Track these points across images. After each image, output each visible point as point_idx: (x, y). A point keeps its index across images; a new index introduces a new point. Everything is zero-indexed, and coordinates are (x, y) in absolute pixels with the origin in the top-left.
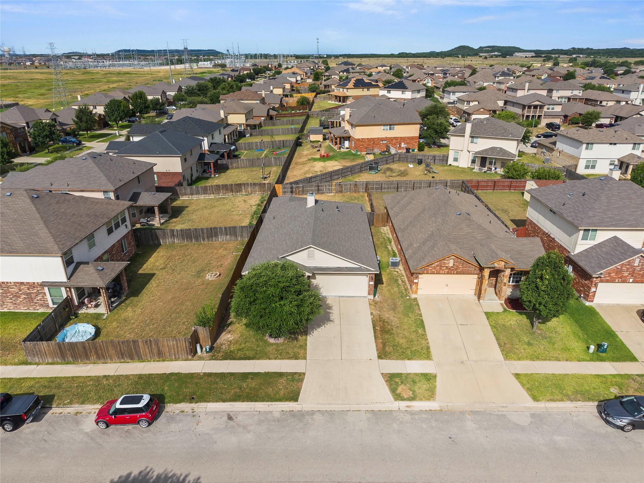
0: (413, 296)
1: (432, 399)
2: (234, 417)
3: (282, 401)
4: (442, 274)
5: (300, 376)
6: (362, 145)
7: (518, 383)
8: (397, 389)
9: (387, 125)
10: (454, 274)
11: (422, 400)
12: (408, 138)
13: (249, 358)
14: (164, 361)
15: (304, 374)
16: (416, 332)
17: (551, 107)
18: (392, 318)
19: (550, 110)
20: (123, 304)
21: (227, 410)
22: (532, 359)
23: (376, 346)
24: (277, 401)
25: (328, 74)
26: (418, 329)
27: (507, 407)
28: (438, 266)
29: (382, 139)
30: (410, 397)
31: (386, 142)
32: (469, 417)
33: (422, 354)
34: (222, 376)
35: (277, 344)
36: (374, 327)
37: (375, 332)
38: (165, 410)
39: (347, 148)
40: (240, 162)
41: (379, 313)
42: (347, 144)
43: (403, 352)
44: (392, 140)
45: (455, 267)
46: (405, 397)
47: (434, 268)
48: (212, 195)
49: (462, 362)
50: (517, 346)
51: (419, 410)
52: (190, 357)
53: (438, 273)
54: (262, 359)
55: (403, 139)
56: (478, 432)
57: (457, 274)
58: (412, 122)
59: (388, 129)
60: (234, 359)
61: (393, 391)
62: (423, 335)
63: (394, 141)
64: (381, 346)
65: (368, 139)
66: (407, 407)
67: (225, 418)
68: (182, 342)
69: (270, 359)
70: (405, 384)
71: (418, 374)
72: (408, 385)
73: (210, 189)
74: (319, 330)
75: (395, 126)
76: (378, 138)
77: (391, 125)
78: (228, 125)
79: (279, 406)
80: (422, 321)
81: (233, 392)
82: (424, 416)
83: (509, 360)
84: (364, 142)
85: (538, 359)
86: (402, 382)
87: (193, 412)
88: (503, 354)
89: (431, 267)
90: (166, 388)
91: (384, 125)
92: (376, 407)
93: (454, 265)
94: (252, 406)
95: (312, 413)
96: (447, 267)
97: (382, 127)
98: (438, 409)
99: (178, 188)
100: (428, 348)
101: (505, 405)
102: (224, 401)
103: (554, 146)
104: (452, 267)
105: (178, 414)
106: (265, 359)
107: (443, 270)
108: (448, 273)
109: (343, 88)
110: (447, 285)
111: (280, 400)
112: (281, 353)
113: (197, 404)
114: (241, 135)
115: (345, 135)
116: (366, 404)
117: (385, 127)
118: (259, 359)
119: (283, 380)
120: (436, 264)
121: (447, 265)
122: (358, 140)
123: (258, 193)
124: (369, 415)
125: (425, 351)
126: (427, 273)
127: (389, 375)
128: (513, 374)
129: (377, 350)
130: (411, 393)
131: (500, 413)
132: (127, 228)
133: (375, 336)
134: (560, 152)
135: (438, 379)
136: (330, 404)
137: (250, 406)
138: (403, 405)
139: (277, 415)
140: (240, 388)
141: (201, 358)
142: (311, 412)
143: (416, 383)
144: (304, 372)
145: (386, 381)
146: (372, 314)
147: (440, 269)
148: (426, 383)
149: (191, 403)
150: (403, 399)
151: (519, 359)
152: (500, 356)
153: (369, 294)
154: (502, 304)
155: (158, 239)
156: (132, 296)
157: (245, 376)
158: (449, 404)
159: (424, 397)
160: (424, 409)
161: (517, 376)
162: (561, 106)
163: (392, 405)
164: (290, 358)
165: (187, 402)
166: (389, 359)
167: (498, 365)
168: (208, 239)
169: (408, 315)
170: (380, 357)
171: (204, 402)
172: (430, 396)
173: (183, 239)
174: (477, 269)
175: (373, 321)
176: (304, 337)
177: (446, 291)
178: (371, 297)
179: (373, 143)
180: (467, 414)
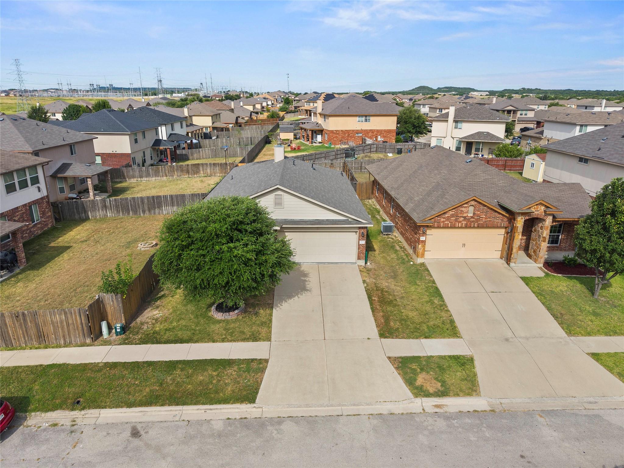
0: (420, 261)
1: (474, 393)
2: (142, 432)
3: (228, 403)
4: (458, 227)
5: (260, 363)
6: (336, 137)
7: (602, 367)
8: (415, 380)
9: (362, 116)
10: (474, 227)
11: (458, 395)
12: (385, 131)
13: (182, 341)
14: (46, 347)
15: (267, 361)
16: (431, 302)
17: (524, 112)
18: (393, 287)
19: (523, 116)
20: (13, 279)
21: (134, 421)
22: (607, 334)
23: (375, 320)
24: (220, 403)
25: (298, 99)
26: (433, 298)
27: (596, 402)
28: (452, 216)
29: (358, 132)
30: (439, 390)
31: (361, 135)
32: (541, 420)
33: (445, 329)
34: (135, 366)
35: (227, 322)
36: (370, 297)
37: (371, 303)
38: (25, 424)
39: (320, 143)
40: (201, 152)
41: (374, 281)
42: (319, 138)
43: (416, 328)
44: (368, 133)
45: (476, 217)
46: (431, 390)
47: (448, 219)
48: (165, 178)
49: (507, 340)
50: (580, 317)
51: (457, 411)
52: (88, 341)
53: (453, 227)
54: (202, 342)
55: (380, 132)
56: (567, 445)
57: (479, 227)
58: (388, 114)
59: (364, 121)
60: (159, 342)
61: (410, 382)
62: (441, 306)
63: (370, 134)
64: (383, 321)
65: (342, 131)
66: (437, 406)
67: (128, 433)
68: (76, 316)
69: (214, 342)
70: (428, 372)
71: (445, 356)
72: (432, 373)
73: (162, 171)
74: (291, 301)
75: (371, 118)
76: (353, 131)
77: (366, 116)
78: (192, 125)
79: (223, 411)
80: (437, 288)
81: (148, 390)
82: (468, 421)
83: (574, 335)
84: (338, 134)
85: (615, 333)
86: (422, 369)
87: (73, 425)
88: (563, 328)
89: (444, 218)
90: (37, 387)
91: (359, 116)
92: (385, 409)
93: (474, 214)
94: (177, 413)
95: (279, 421)
96: (465, 217)
97: (357, 119)
98: (488, 408)
99: (124, 170)
100: (452, 322)
101: (591, 399)
102: (130, 405)
103: (541, 136)
104: (472, 217)
105: (45, 430)
106: (206, 342)
107: (460, 222)
108: (466, 227)
109: (313, 102)
110: (464, 245)
111: (225, 401)
112: (232, 333)
113: (83, 412)
114: (207, 136)
115: (317, 128)
116: (368, 404)
117: (361, 119)
118: (196, 342)
119: (232, 371)
120: (451, 213)
121: (465, 215)
122: (332, 132)
123: (218, 175)
124: (375, 422)
125: (448, 326)
126: (439, 227)
127: (400, 360)
128: (588, 354)
129: (377, 326)
130: (440, 384)
131: (590, 413)
132: (39, 191)
133: (372, 308)
134: (548, 140)
135: (476, 363)
136: (307, 406)
137: (174, 413)
138: (429, 403)
139: (218, 426)
140: (161, 384)
141: (107, 343)
142: (276, 420)
143: (444, 369)
144: (267, 358)
145: (397, 368)
146: (364, 282)
147: (456, 220)
148: (460, 369)
149: (73, 410)
150: (428, 395)
151: (589, 334)
152: (560, 332)
153: (359, 258)
154: (540, 268)
155: (86, 212)
156: (29, 270)
157: (172, 365)
158: (503, 401)
159: (461, 390)
160: (465, 409)
161: (595, 356)
162: (533, 112)
163: (411, 405)
164: (244, 340)
165: (67, 408)
166: (397, 337)
167: (561, 342)
168: (149, 211)
169: (416, 283)
170: (382, 335)
171: (96, 408)
172: (470, 388)
173: (118, 212)
174: (505, 219)
175: (367, 290)
176: (268, 311)
177: (461, 254)
178: (362, 263)
179: (348, 136)
180: (538, 416)
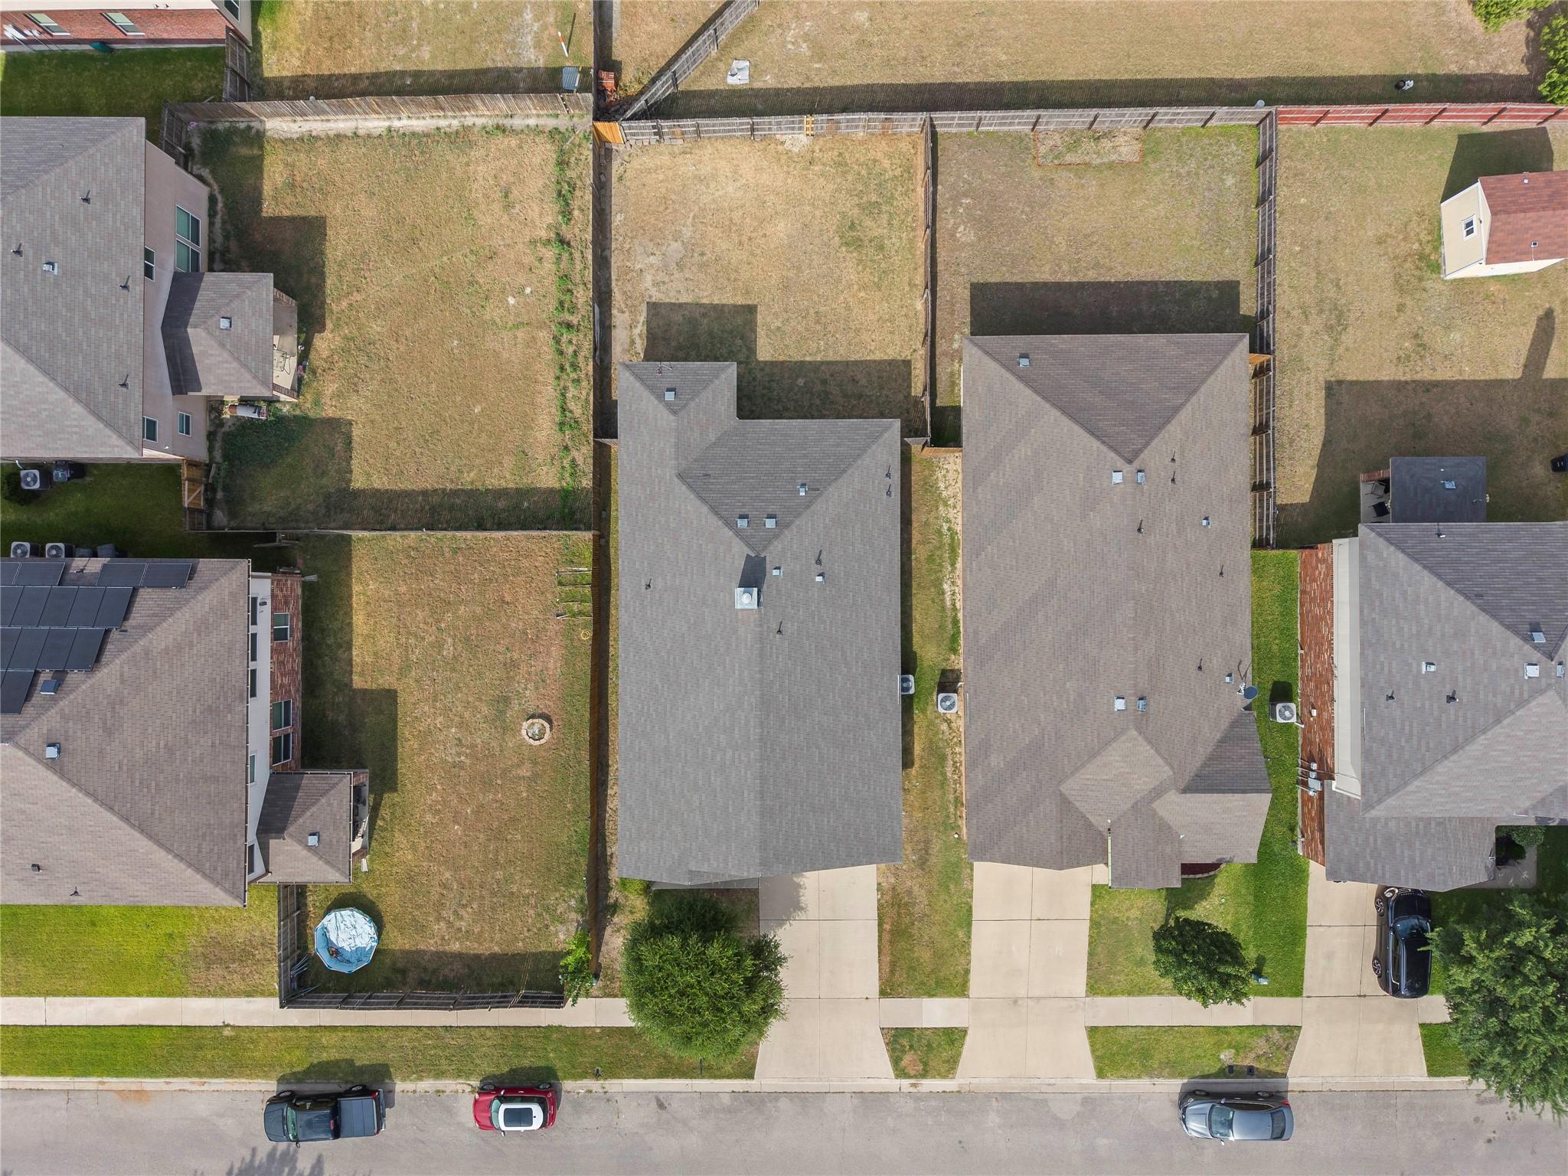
1: (950, 1075)
2: (666, 1104)
3: (730, 1078)
8: (901, 1060)
11: (935, 1077)
16: (955, 933)
18: (916, 890)
21: (654, 1091)
22: (1130, 994)
23: (880, 969)
24: (723, 1079)
26: (958, 928)
27: (1054, 1083)
30: (919, 1073)
32: (994, 1103)
33: (954, 985)
36: (880, 925)
37: (880, 937)
41: (893, 881)
43: (922, 983)
46: (912, 1073)
49: (1015, 1002)
50: (1118, 968)
51: (928, 1091)
56: (1000, 1132)
61: (896, 1062)
62: (963, 946)
64: (888, 970)
66: (913, 1085)
67: (654, 1105)
70: (915, 1051)
71: (939, 1030)
72: (919, 1051)
74: (781, 932)
79: (727, 1083)
80: (970, 909)
81: (655, 1063)
82: (933, 1103)
83: (1092, 996)
86: (911, 1047)
87: (605, 1094)
88: (1088, 984)
92: (867, 1087)
94: (688, 1083)
95: (775, 1096)
98: (956, 1090)
100: (967, 972)
101: (1052, 1081)
105: (584, 1097)
111: (728, 1077)
113: (607, 1081)
116: (853, 1080)
124: (856, 1101)
125: (960, 979)
127: (893, 1032)
128: (1086, 1029)
129: (880, 977)
130: (922, 1067)
131: (1041, 1097)
133: (879, 947)
135: (968, 1038)
136: (800, 1080)
138: (905, 1083)
139: (726, 1100)
143: (932, 1048)
145: (887, 1044)
146: (879, 886)
148: (948, 1048)
150: (908, 1076)
151: (1110, 994)
158: (973, 1081)
159: (939, 1074)
160: (935, 1090)
161: (1092, 1031)
163: (890, 1084)
165: (591, 1078)
166: (898, 995)
167: (1071, 1007)
170: (883, 993)
171: (616, 1078)
172: (948, 1071)
175: (880, 907)
180: (994, 1100)
